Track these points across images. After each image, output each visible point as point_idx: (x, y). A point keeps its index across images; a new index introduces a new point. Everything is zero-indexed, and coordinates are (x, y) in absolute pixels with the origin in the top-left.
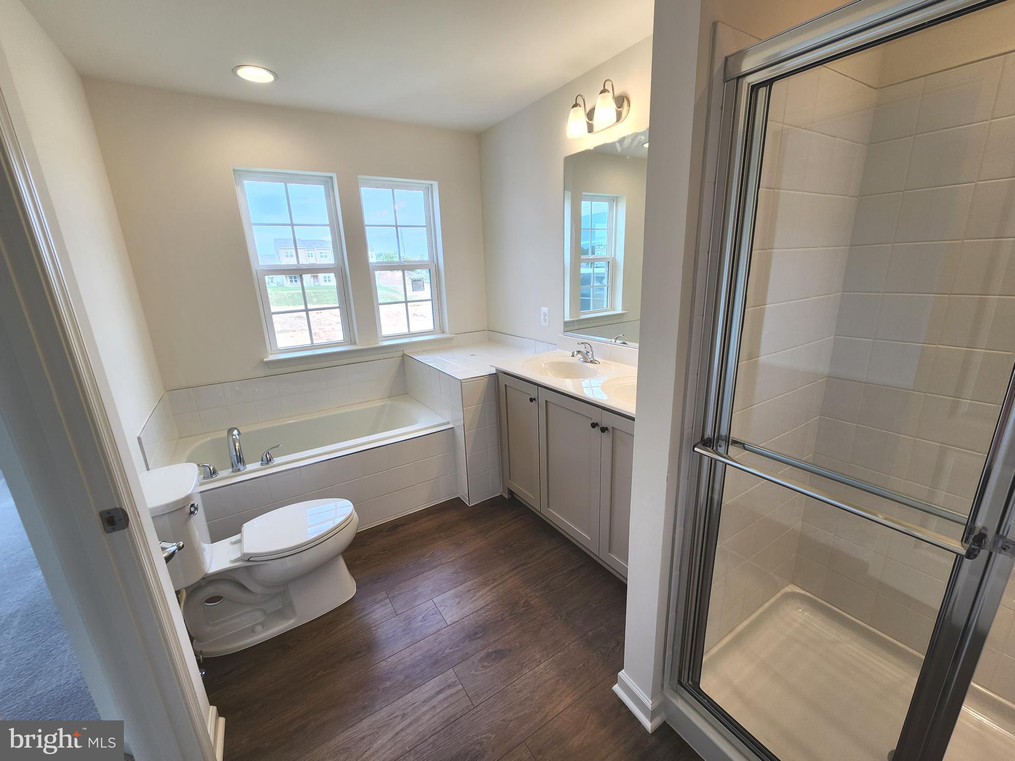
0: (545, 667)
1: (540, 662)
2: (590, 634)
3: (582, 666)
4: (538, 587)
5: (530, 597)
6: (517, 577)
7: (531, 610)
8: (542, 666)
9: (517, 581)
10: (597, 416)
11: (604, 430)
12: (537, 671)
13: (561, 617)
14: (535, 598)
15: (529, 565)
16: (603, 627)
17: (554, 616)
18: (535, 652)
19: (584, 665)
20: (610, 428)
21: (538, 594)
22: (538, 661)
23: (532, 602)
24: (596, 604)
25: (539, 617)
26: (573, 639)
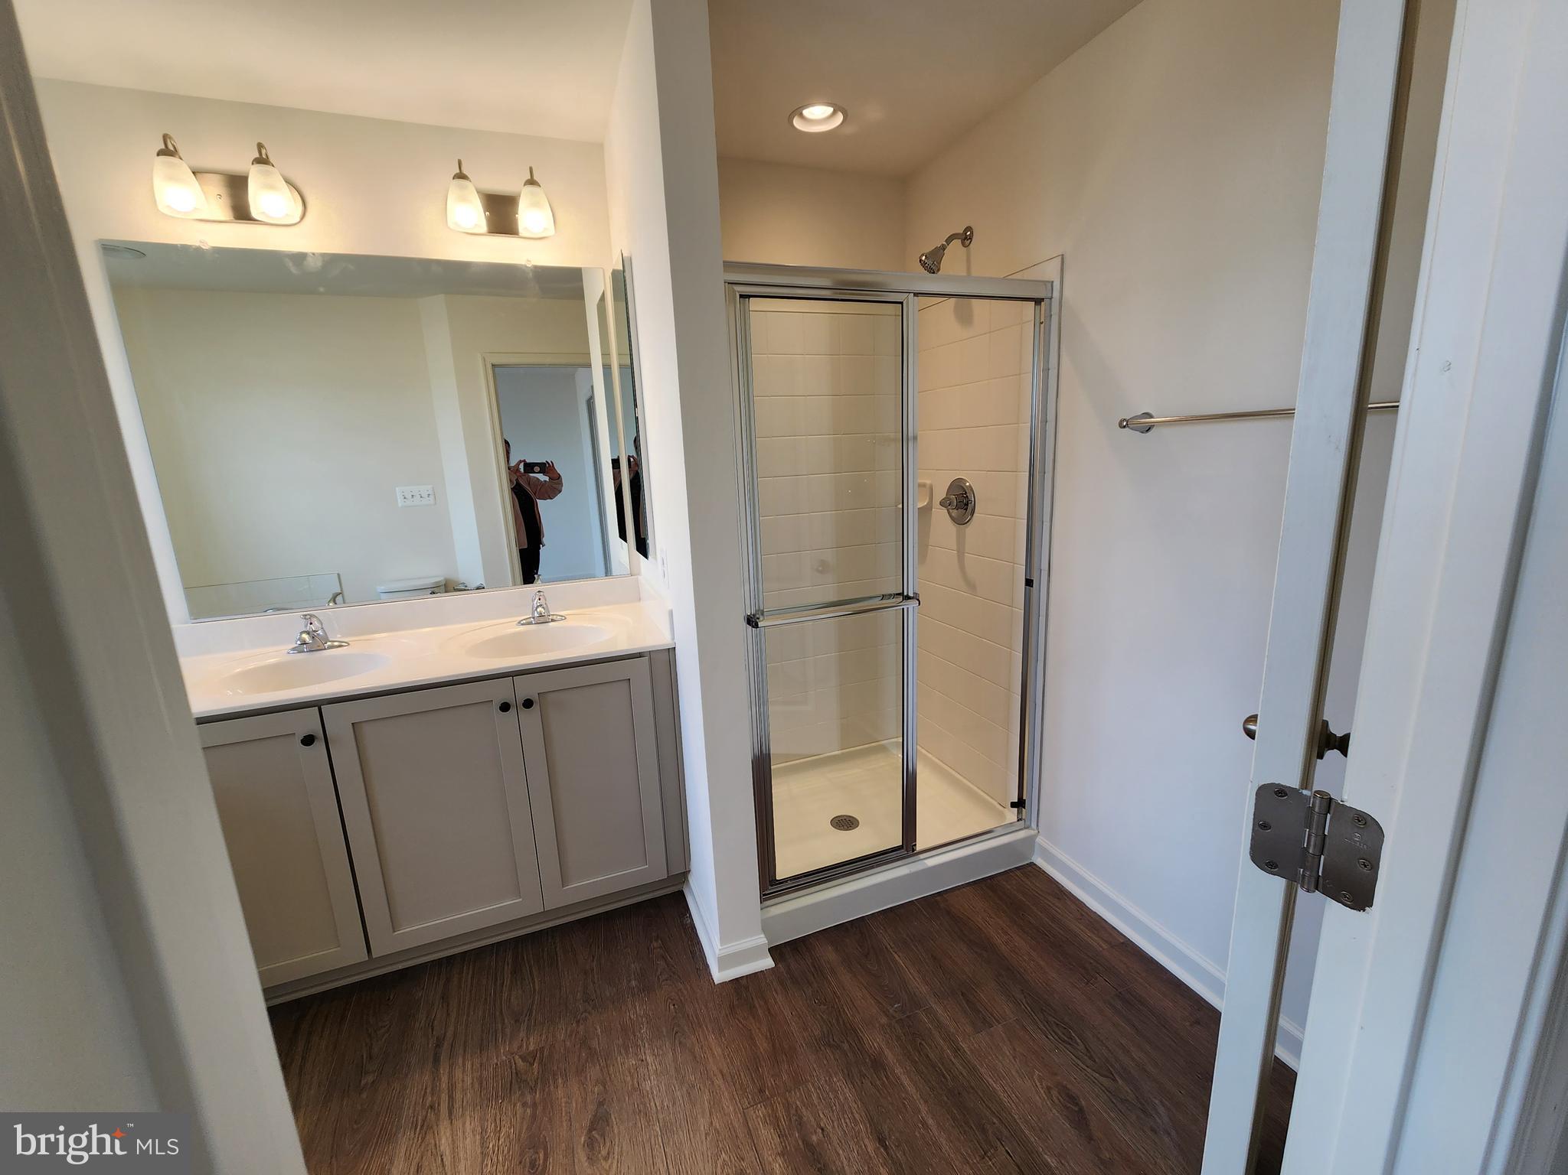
0: (654, 1055)
1: (642, 1060)
2: (633, 983)
3: (675, 1008)
4: (508, 1031)
5: (521, 1047)
6: (460, 1061)
7: (546, 1053)
8: (650, 1059)
9: (469, 1065)
10: (502, 691)
11: (528, 704)
12: (654, 1067)
13: (585, 1011)
14: (528, 1039)
15: (450, 1034)
16: (633, 966)
17: (578, 1022)
18: (623, 1064)
19: (674, 1005)
20: (535, 698)
21: (522, 1034)
22: (640, 1062)
23: (531, 1048)
24: (593, 961)
25: (568, 1043)
26: (630, 1006)
